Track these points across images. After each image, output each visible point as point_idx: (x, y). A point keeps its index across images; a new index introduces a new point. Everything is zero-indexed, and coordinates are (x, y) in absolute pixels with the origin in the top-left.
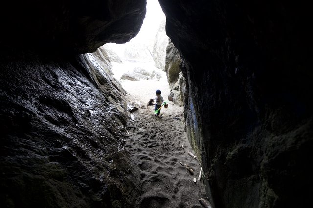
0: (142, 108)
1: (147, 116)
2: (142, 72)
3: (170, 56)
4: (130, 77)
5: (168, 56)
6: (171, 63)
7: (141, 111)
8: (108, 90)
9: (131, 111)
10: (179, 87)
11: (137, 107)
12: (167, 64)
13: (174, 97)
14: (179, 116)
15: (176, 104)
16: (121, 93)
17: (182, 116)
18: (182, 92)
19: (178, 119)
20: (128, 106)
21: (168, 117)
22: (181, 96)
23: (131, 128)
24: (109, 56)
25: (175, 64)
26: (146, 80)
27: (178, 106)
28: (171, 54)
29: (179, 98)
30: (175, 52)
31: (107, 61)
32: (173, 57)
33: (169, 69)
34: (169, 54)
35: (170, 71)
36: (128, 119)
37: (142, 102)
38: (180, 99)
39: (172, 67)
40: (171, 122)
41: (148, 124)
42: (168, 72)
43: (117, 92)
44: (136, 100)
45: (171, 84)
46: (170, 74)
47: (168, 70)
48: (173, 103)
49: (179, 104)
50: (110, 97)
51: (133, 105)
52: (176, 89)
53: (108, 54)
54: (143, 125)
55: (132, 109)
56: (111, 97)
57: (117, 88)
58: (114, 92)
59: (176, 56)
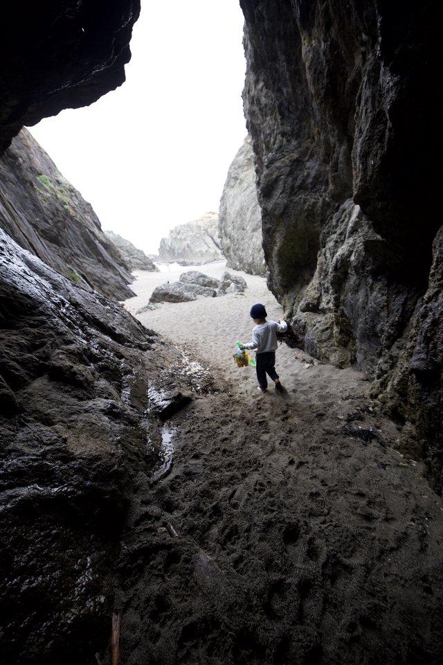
0: (205, 391)
1: (226, 430)
2: (201, 280)
3: (276, 204)
4: (171, 296)
5: (270, 206)
6: (282, 229)
7: (205, 404)
8: (32, 348)
9: (165, 416)
10: (324, 299)
11: (186, 393)
12: (268, 234)
13: (311, 336)
14: (361, 419)
15: (323, 359)
16: (122, 349)
17: (374, 414)
18: (343, 315)
19: (368, 436)
20: (153, 394)
21: (319, 428)
22: (336, 329)
23: (148, 552)
24: (127, 259)
25: (295, 226)
26: (210, 298)
27: (328, 367)
28: (278, 197)
29: (331, 336)
30: (292, 188)
31: (121, 270)
32: (286, 207)
33: (276, 248)
34: (273, 201)
35: (280, 255)
36: (142, 478)
37: (204, 364)
38: (334, 341)
39: (287, 239)
40: (348, 463)
41: (240, 488)
42: (275, 259)
43: (102, 346)
44: (185, 360)
45: (286, 297)
46: (280, 262)
47: (275, 253)
48: (308, 357)
49: (334, 358)
50: (39, 384)
51: (170, 386)
52: (313, 308)
53: (122, 252)
54: (217, 511)
55: (165, 404)
56: (51, 379)
57: (109, 331)
58: (70, 353)
59: (296, 199)
